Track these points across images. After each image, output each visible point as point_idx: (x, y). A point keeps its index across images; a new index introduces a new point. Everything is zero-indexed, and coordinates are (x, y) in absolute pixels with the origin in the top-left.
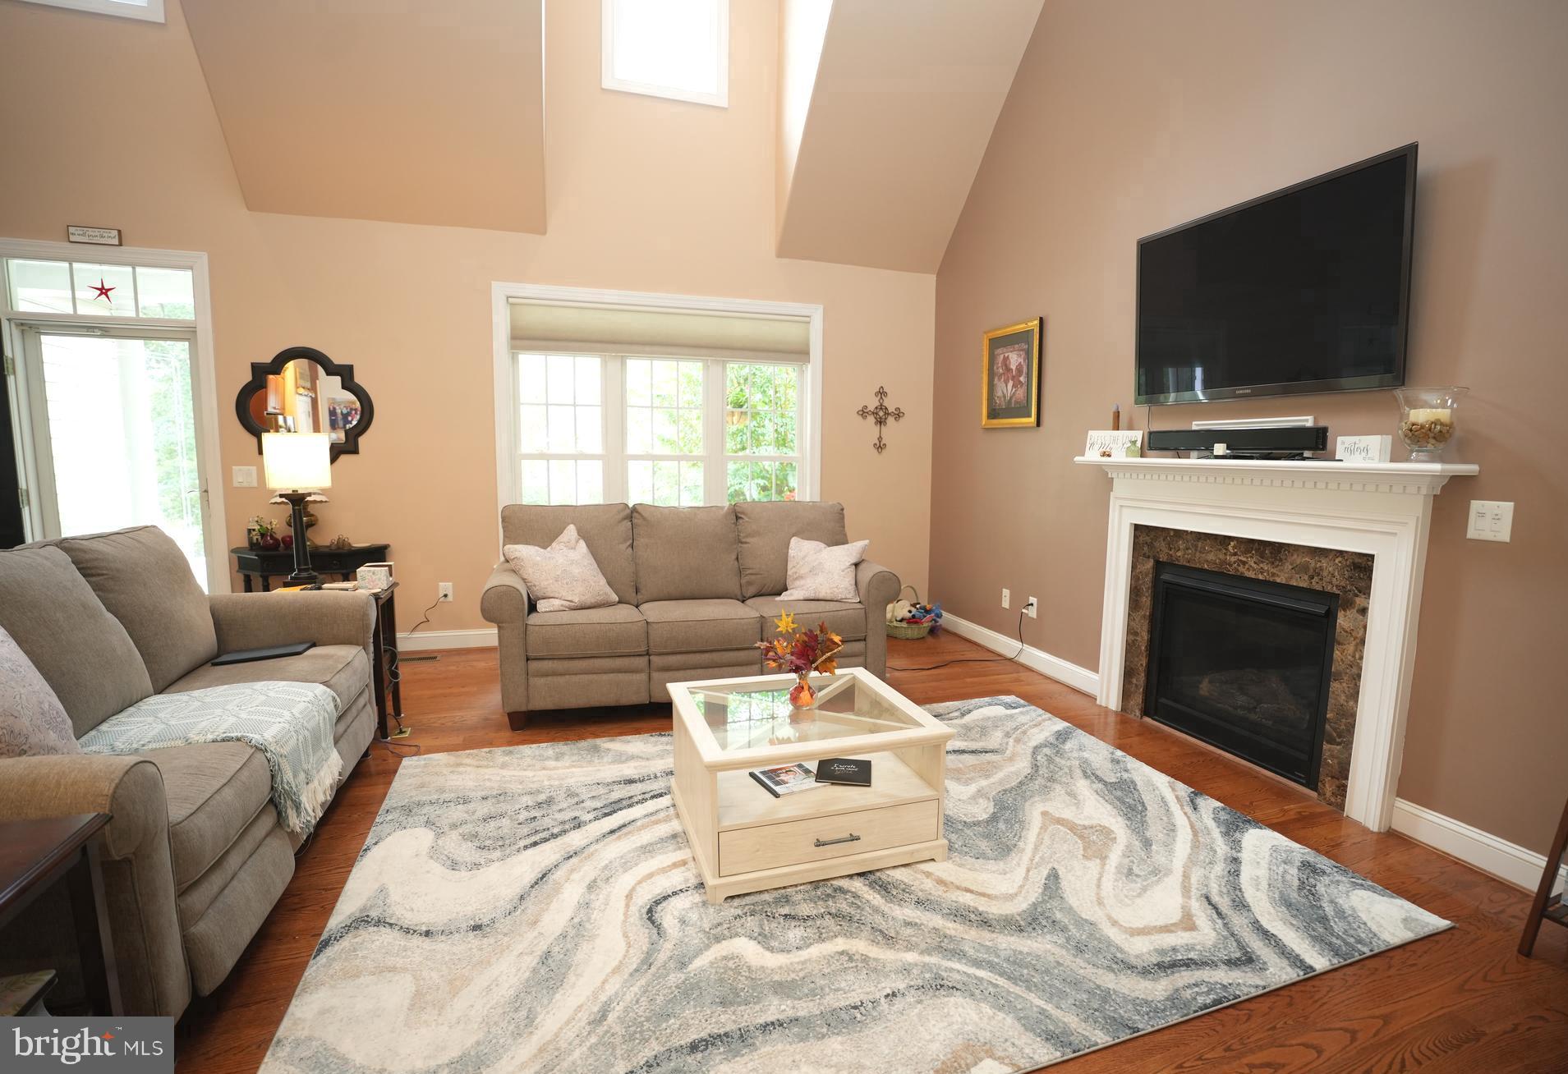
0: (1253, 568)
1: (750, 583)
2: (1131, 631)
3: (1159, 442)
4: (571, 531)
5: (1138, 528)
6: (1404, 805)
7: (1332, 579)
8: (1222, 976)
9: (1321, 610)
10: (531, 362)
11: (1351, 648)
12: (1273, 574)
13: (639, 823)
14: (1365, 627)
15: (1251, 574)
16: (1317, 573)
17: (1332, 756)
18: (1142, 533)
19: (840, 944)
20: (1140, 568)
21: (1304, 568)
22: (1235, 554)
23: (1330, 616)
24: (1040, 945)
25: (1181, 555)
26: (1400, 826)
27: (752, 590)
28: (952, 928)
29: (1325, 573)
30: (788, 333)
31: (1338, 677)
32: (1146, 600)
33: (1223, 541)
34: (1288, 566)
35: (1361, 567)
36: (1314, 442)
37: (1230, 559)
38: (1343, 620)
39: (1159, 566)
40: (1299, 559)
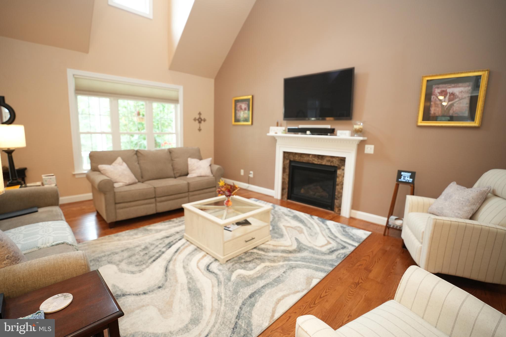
0: (316, 161)
1: (177, 173)
2: (283, 178)
3: (291, 131)
4: (119, 160)
5: (285, 153)
6: (353, 211)
7: (336, 163)
8: (342, 251)
9: (333, 170)
10: (81, 98)
11: (340, 178)
12: (322, 162)
13: (182, 248)
14: (344, 174)
15: (316, 163)
16: (332, 162)
17: (337, 203)
18: (286, 154)
19: (263, 265)
20: (285, 162)
21: (329, 161)
22: (312, 158)
23: (335, 172)
24: (305, 254)
25: (297, 158)
26: (353, 216)
27: (178, 175)
28: (285, 255)
29: (334, 162)
30: (172, 94)
31: (338, 185)
32: (287, 170)
33: (309, 155)
34: (325, 160)
35: (343, 160)
36: (332, 132)
37: (311, 160)
38: (339, 172)
39: (291, 162)
40: (328, 159)
